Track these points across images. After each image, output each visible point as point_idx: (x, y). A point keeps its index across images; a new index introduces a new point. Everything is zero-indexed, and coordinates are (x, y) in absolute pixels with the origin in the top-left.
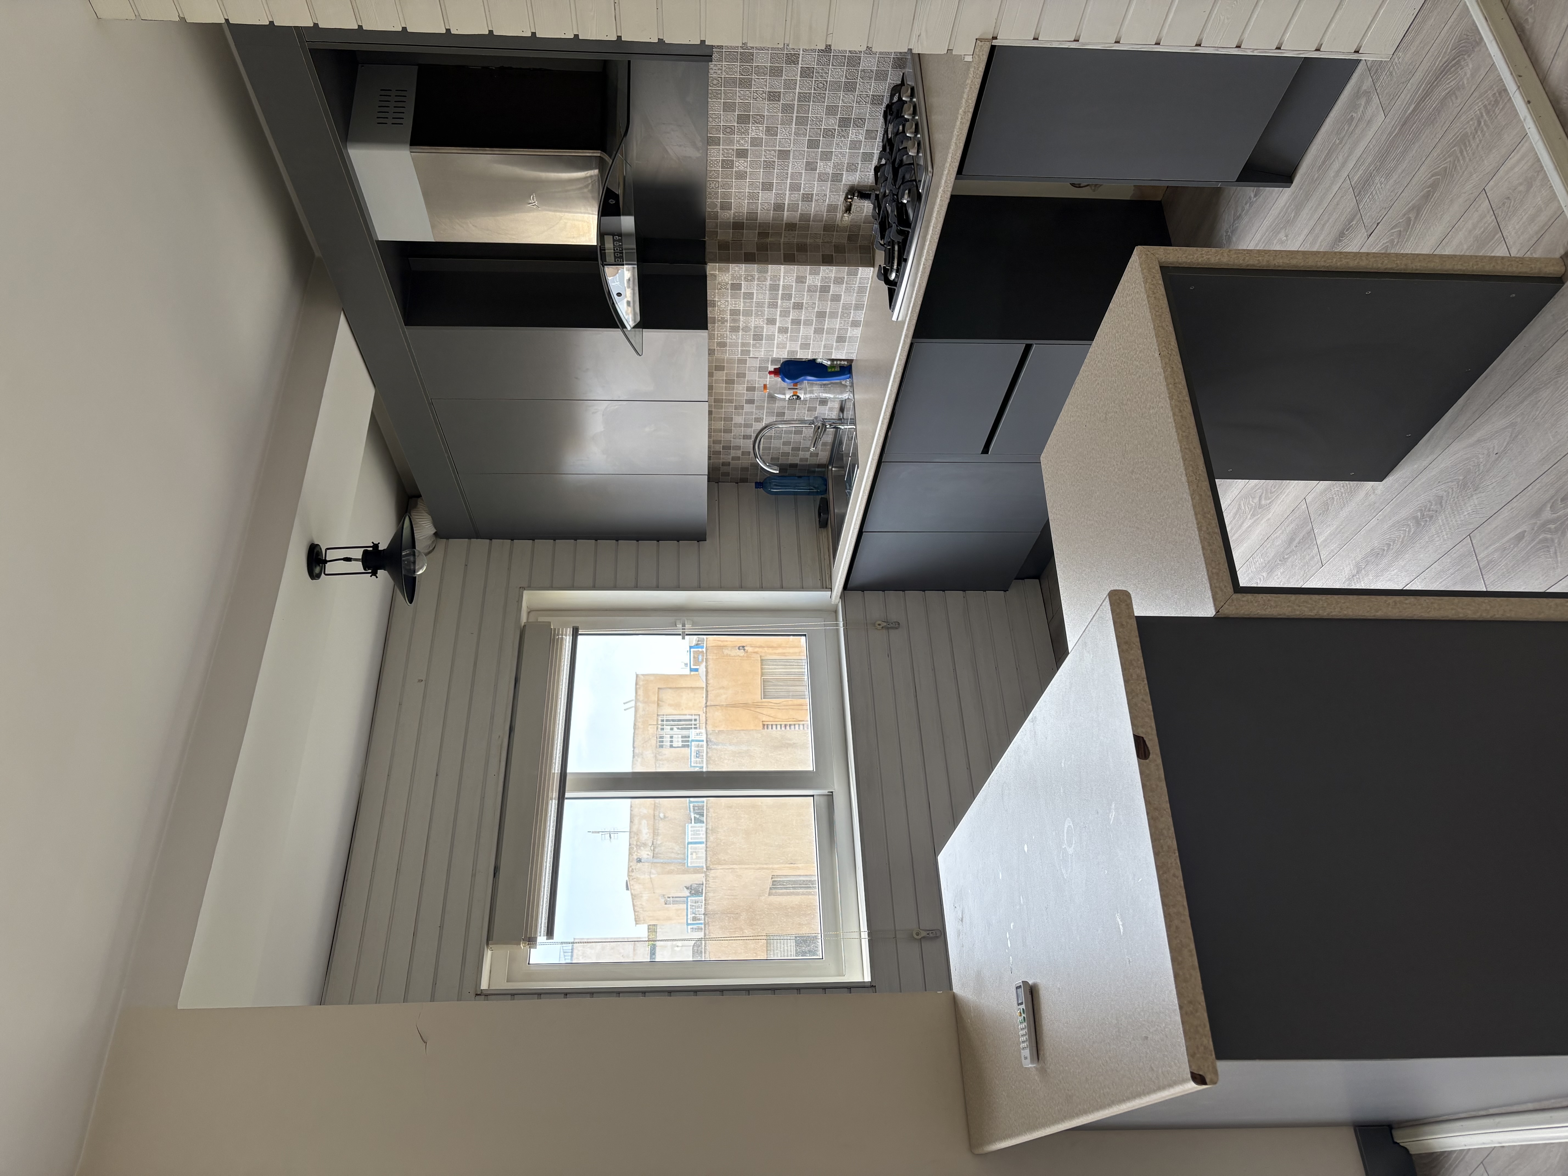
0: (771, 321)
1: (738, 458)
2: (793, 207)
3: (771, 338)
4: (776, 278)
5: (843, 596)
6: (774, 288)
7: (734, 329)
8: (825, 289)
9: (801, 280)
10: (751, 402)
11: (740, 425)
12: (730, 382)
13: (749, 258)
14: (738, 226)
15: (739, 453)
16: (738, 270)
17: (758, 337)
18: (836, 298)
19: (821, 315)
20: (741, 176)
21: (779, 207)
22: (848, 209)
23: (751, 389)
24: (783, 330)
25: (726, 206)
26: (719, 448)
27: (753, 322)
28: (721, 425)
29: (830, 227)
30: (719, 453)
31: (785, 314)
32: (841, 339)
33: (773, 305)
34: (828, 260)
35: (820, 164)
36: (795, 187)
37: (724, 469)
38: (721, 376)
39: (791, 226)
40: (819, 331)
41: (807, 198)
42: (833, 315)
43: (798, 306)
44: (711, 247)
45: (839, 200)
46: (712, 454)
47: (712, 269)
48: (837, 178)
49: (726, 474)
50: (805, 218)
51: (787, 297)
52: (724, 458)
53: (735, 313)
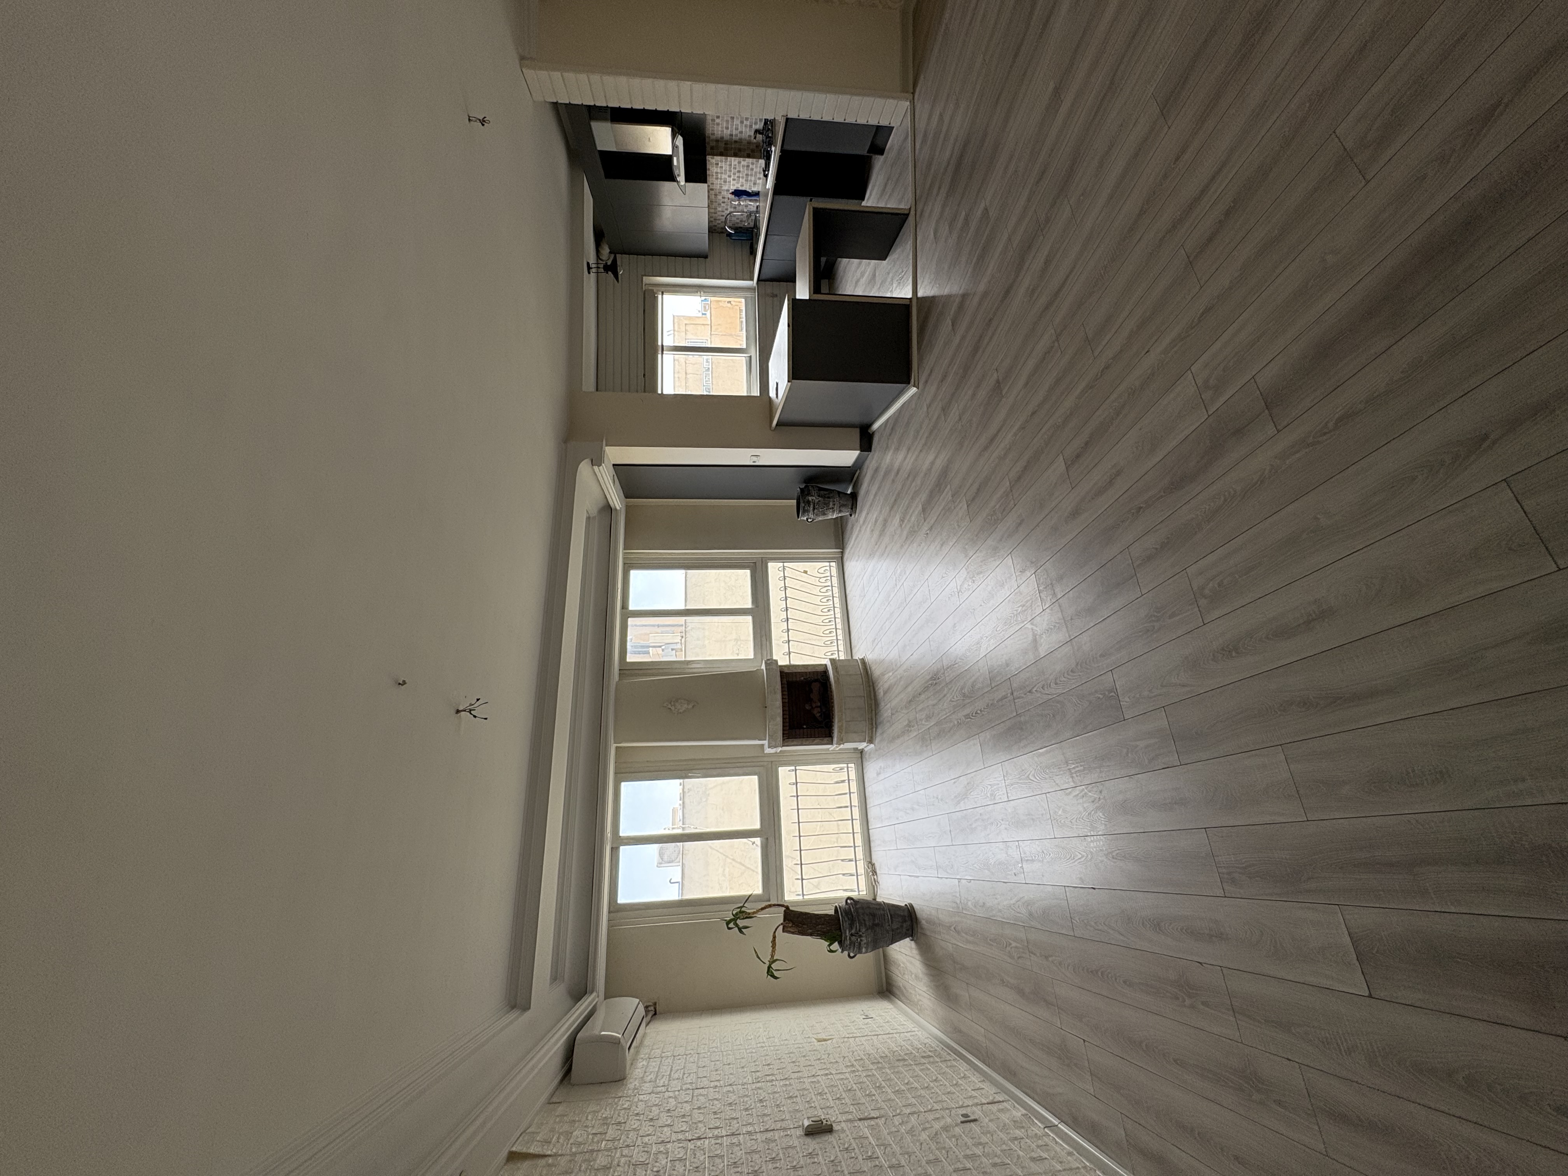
0: (730, 176)
1: (719, 224)
2: (736, 135)
3: (730, 182)
4: (731, 162)
5: (757, 283)
6: (730, 165)
7: (717, 179)
8: (748, 166)
9: (739, 163)
10: (723, 202)
11: (719, 211)
12: (716, 195)
13: (721, 154)
14: (717, 141)
15: (720, 222)
16: (718, 158)
17: (725, 182)
18: (752, 169)
19: (747, 175)
20: (718, 124)
21: (731, 135)
22: (755, 138)
23: (724, 198)
24: (734, 180)
25: (713, 134)
26: (712, 219)
27: (723, 176)
28: (713, 211)
29: (749, 143)
30: (712, 221)
31: (734, 174)
32: (755, 184)
33: (730, 171)
34: (749, 156)
35: (745, 122)
36: (737, 129)
37: (714, 228)
38: (712, 192)
39: (736, 142)
40: (747, 180)
41: (741, 132)
42: (751, 175)
43: (739, 172)
44: (708, 149)
45: (752, 134)
46: (709, 222)
47: (709, 158)
48: (751, 126)
49: (715, 230)
50: (741, 139)
51: (735, 168)
52: (714, 224)
53: (717, 173)
